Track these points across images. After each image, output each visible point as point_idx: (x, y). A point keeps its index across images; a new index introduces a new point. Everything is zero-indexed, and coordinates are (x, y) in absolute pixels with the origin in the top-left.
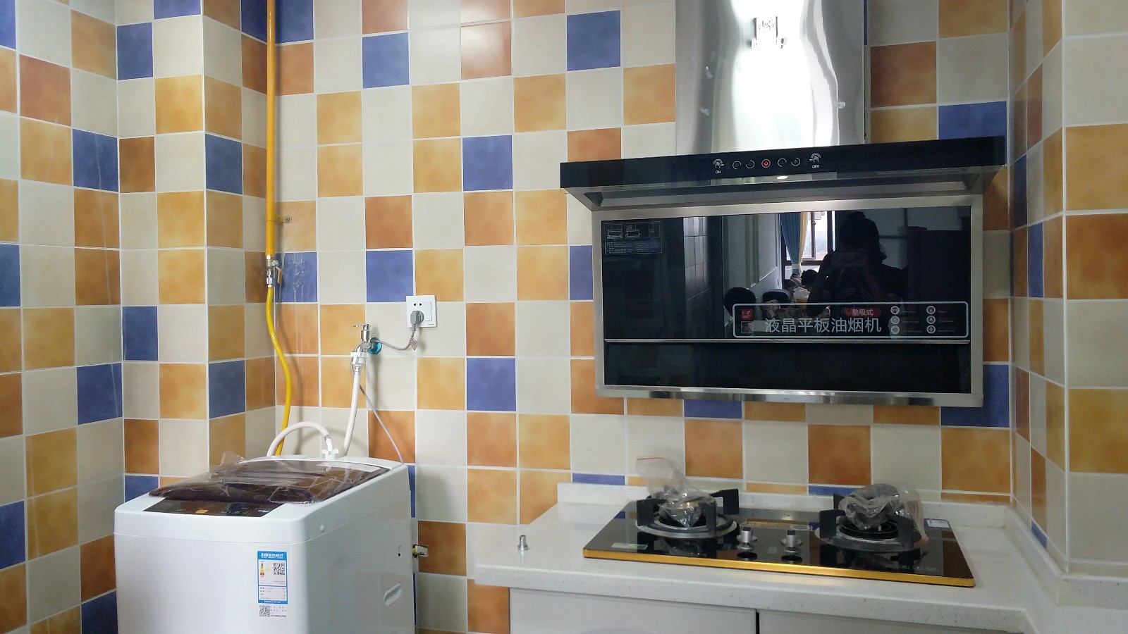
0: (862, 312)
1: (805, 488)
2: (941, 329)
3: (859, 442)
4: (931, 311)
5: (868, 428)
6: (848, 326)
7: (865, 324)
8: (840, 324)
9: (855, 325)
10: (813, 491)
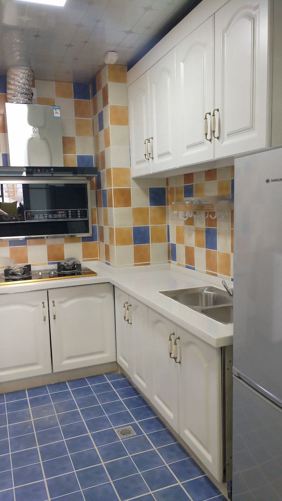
0: (61, 212)
1: (47, 263)
2: (82, 216)
3: (61, 249)
4: (79, 211)
5: (63, 244)
6: (58, 216)
7: (62, 215)
8: (55, 216)
9: (60, 216)
10: (49, 264)
